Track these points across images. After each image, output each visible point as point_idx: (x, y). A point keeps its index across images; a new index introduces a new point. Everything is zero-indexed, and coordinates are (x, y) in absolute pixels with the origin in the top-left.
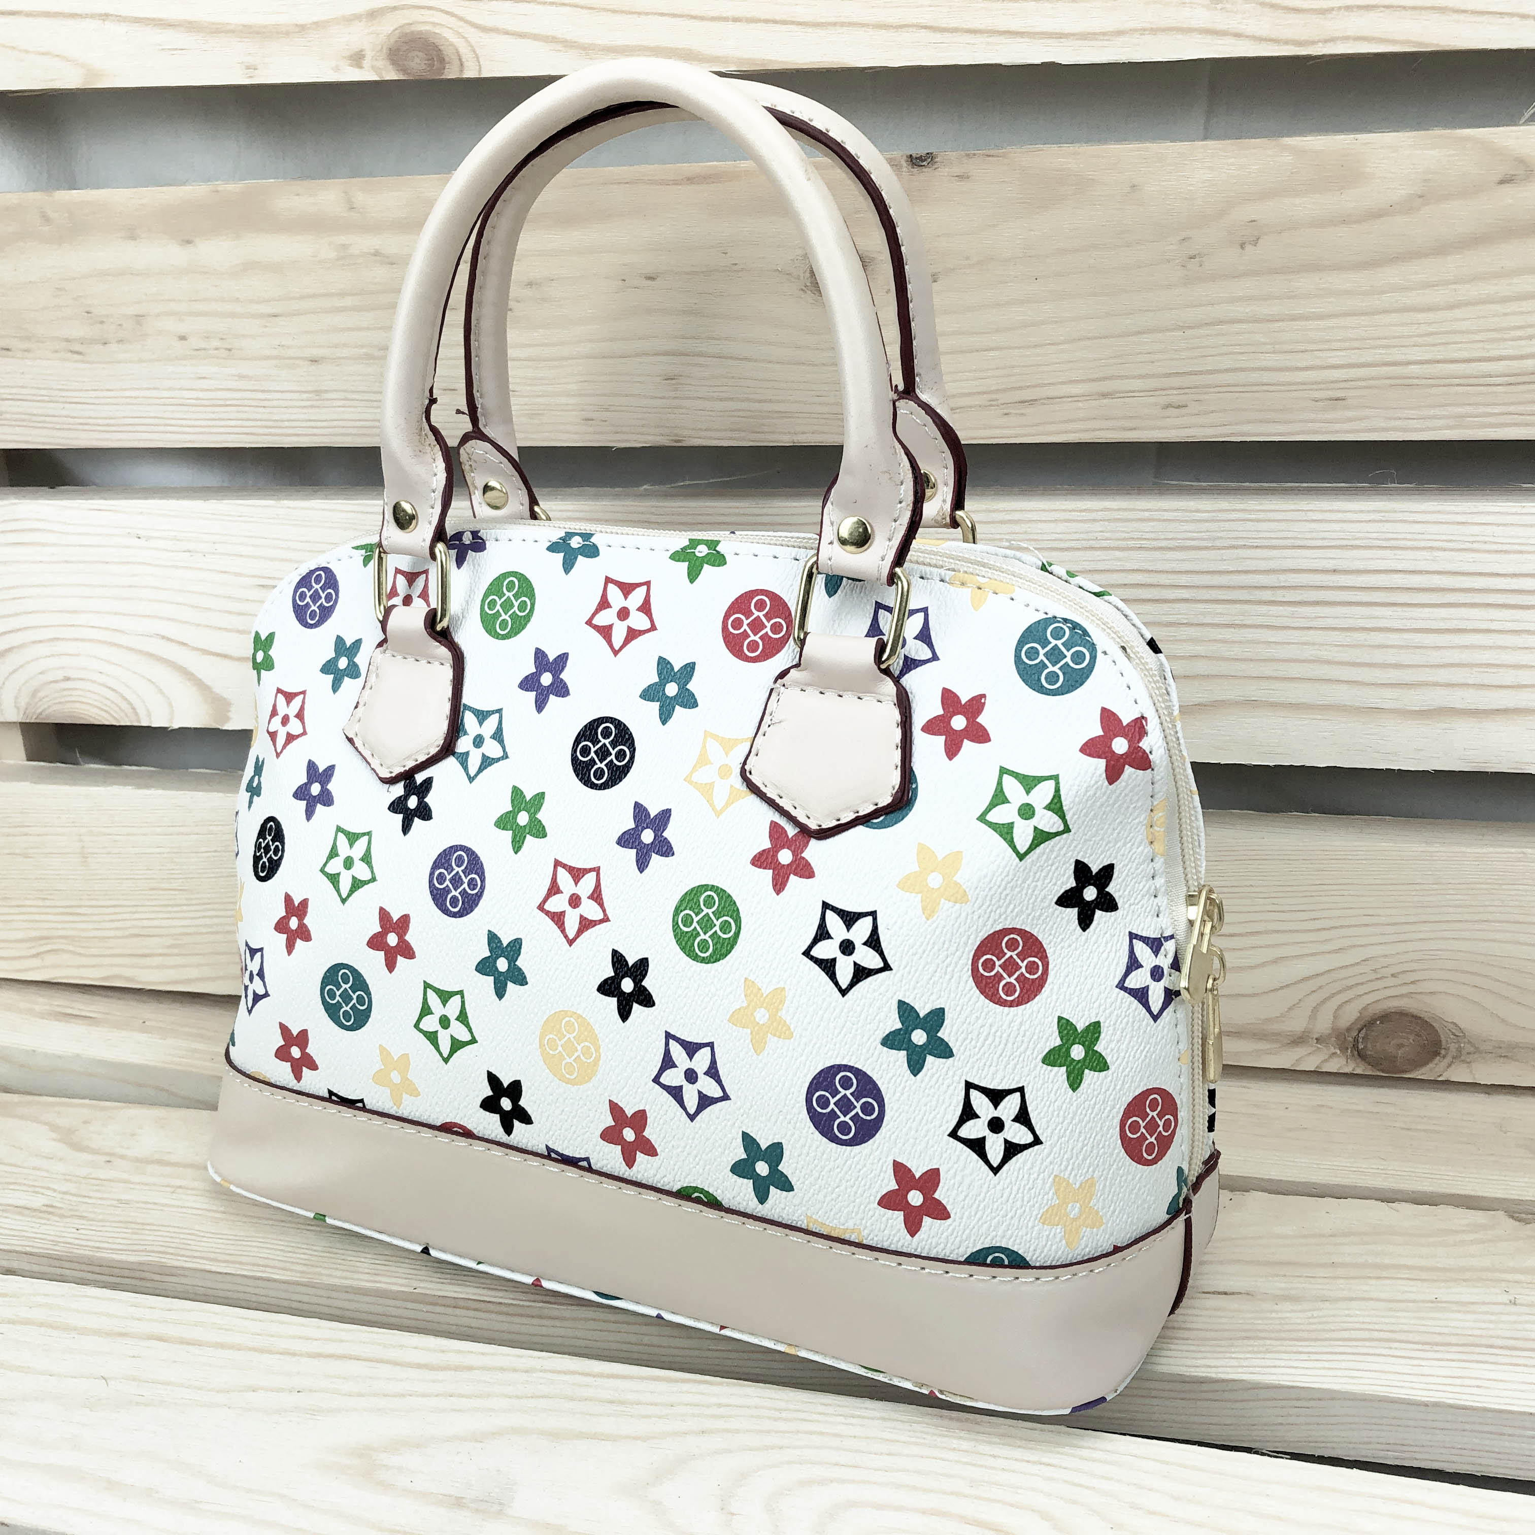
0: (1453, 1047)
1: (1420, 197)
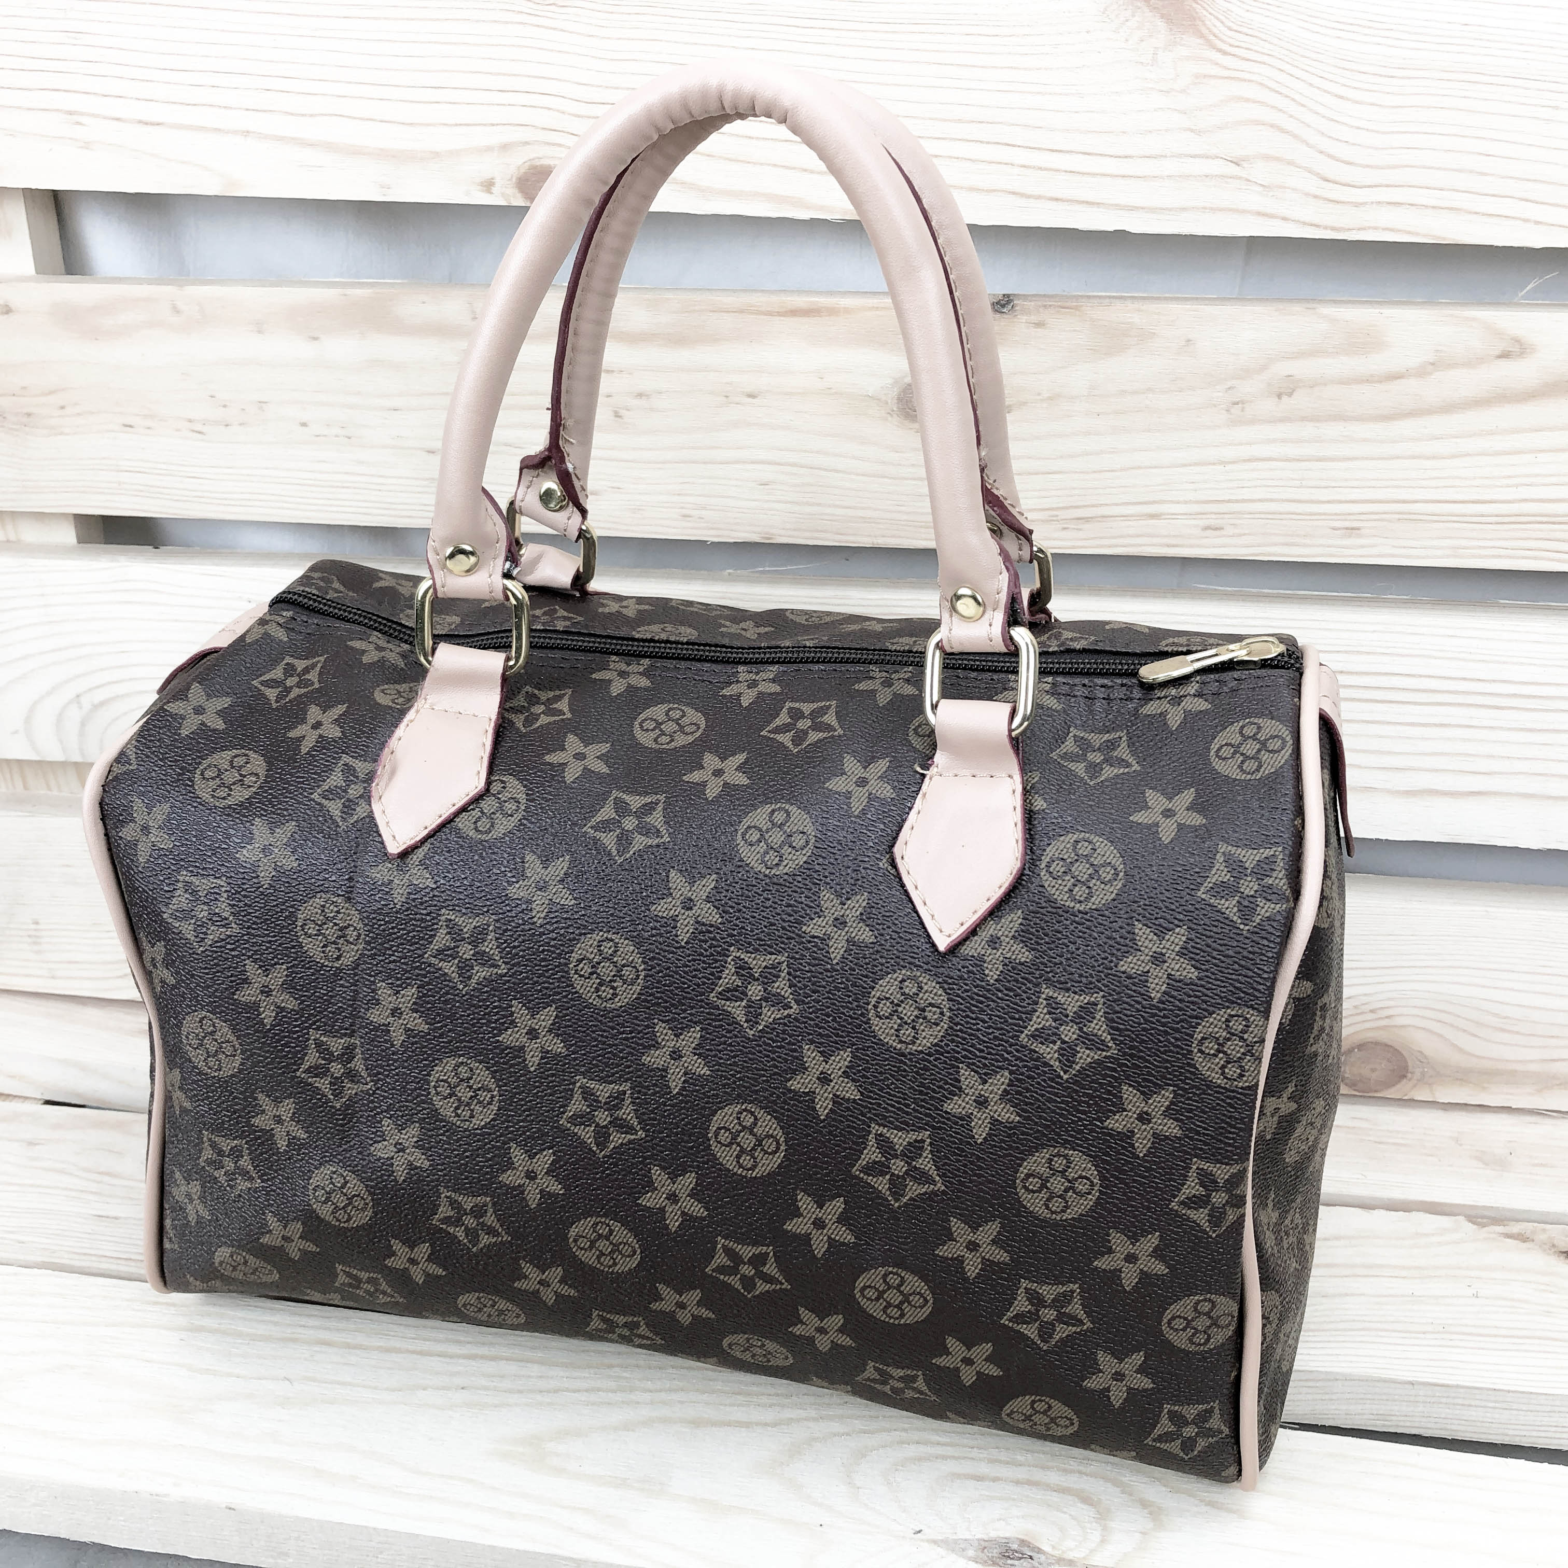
0: (1418, 1072)
1: (1433, 364)
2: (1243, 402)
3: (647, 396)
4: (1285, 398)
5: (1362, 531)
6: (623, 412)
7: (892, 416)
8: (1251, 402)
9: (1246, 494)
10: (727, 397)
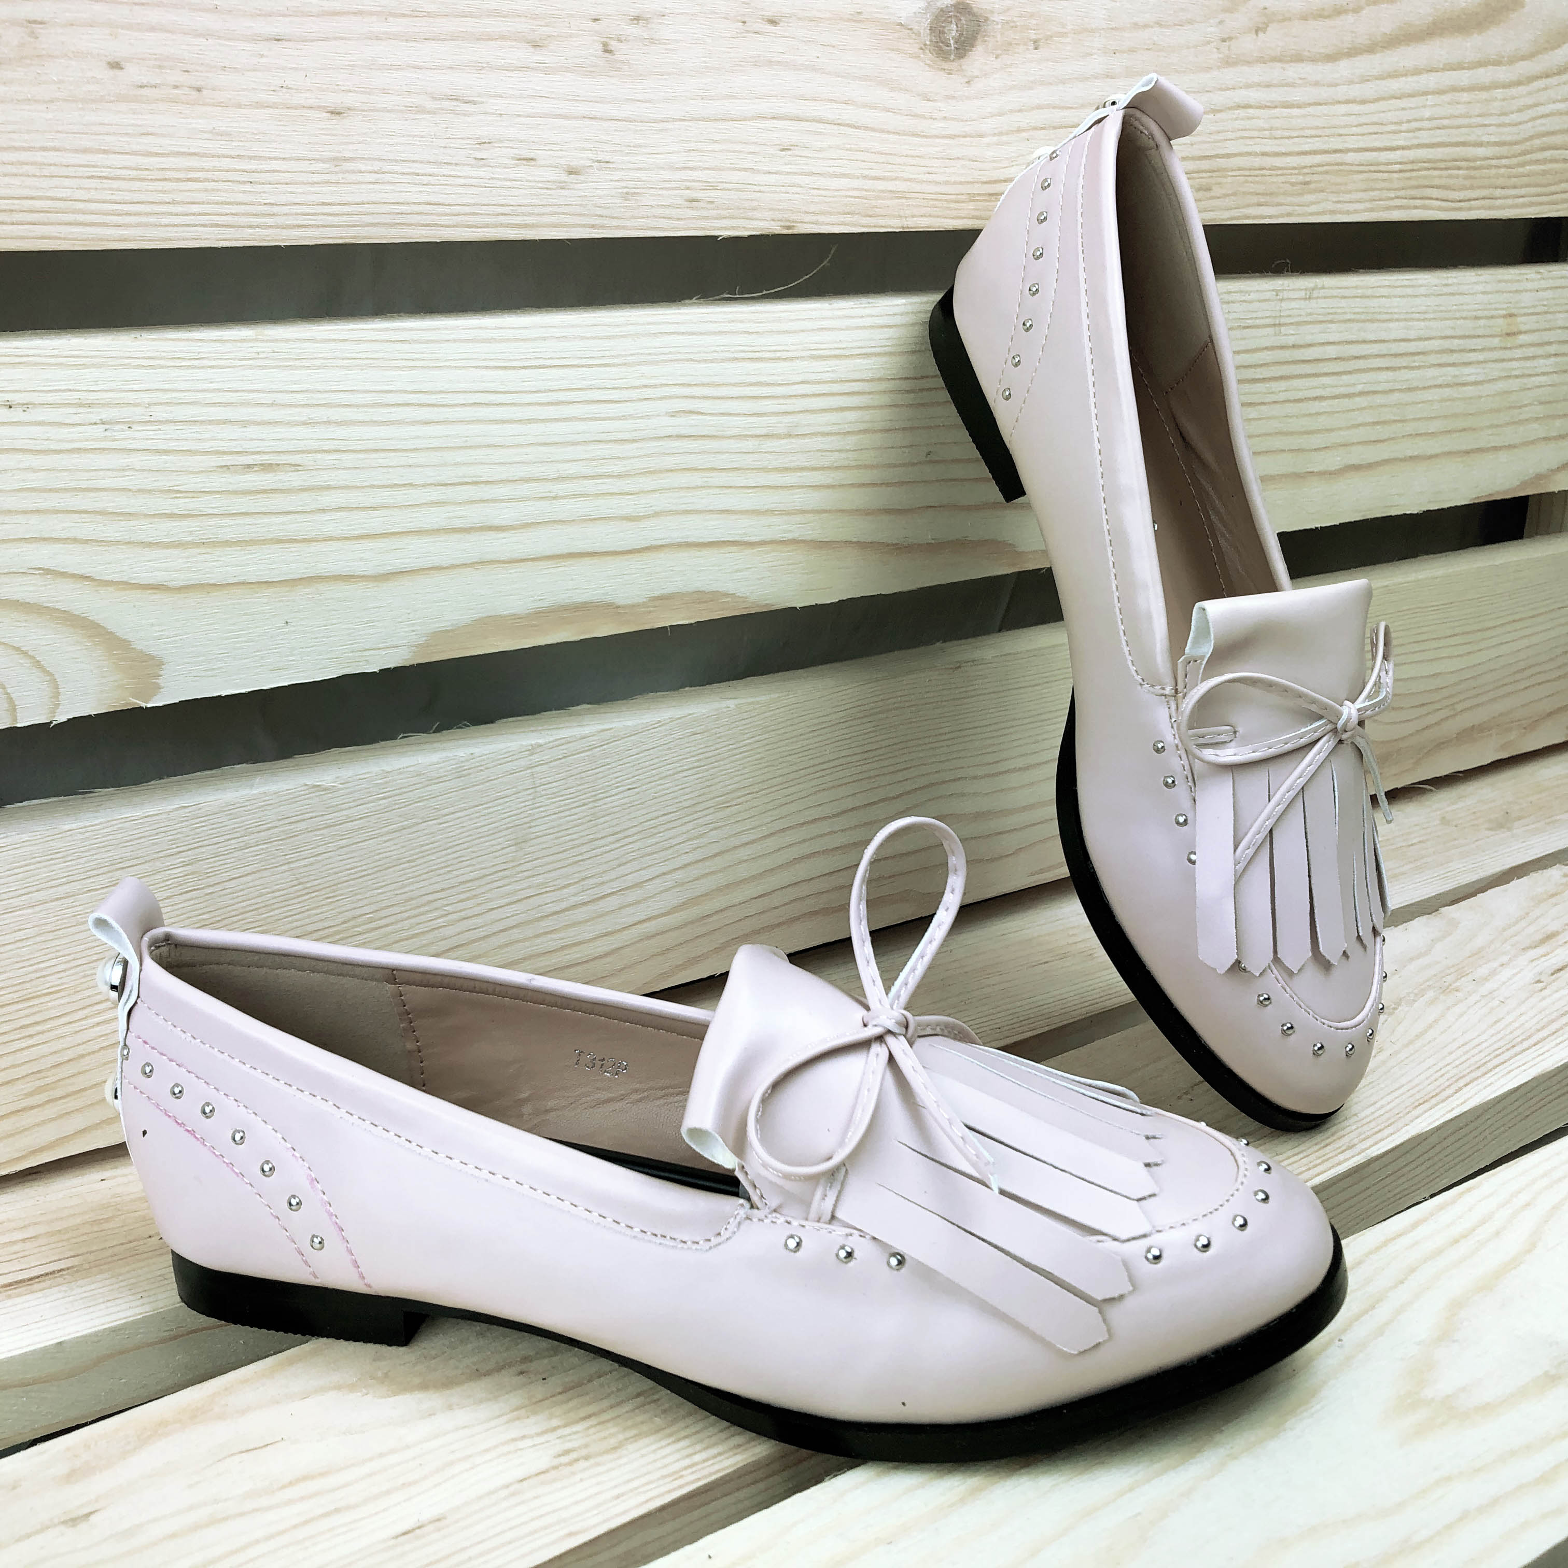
2: (1230, 39)
3: (646, 20)
4: (1261, 34)
5: (1312, 186)
6: (613, 44)
7: (924, 53)
8: (1237, 38)
9: (1231, 148)
10: (744, 22)
